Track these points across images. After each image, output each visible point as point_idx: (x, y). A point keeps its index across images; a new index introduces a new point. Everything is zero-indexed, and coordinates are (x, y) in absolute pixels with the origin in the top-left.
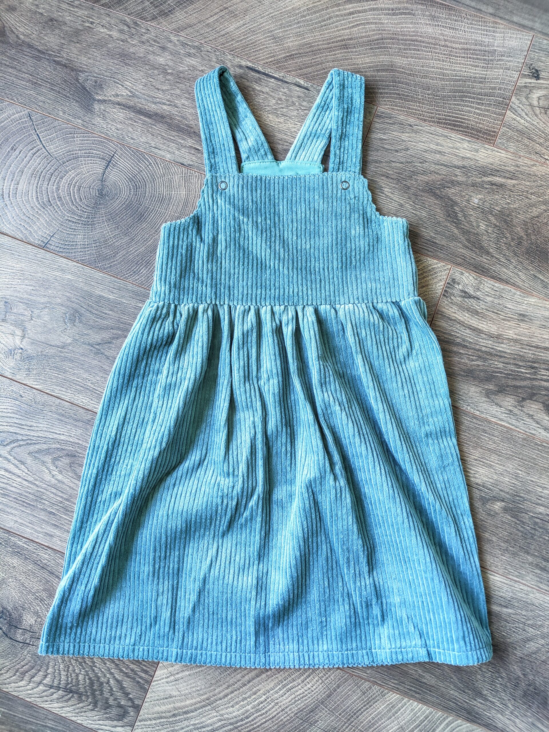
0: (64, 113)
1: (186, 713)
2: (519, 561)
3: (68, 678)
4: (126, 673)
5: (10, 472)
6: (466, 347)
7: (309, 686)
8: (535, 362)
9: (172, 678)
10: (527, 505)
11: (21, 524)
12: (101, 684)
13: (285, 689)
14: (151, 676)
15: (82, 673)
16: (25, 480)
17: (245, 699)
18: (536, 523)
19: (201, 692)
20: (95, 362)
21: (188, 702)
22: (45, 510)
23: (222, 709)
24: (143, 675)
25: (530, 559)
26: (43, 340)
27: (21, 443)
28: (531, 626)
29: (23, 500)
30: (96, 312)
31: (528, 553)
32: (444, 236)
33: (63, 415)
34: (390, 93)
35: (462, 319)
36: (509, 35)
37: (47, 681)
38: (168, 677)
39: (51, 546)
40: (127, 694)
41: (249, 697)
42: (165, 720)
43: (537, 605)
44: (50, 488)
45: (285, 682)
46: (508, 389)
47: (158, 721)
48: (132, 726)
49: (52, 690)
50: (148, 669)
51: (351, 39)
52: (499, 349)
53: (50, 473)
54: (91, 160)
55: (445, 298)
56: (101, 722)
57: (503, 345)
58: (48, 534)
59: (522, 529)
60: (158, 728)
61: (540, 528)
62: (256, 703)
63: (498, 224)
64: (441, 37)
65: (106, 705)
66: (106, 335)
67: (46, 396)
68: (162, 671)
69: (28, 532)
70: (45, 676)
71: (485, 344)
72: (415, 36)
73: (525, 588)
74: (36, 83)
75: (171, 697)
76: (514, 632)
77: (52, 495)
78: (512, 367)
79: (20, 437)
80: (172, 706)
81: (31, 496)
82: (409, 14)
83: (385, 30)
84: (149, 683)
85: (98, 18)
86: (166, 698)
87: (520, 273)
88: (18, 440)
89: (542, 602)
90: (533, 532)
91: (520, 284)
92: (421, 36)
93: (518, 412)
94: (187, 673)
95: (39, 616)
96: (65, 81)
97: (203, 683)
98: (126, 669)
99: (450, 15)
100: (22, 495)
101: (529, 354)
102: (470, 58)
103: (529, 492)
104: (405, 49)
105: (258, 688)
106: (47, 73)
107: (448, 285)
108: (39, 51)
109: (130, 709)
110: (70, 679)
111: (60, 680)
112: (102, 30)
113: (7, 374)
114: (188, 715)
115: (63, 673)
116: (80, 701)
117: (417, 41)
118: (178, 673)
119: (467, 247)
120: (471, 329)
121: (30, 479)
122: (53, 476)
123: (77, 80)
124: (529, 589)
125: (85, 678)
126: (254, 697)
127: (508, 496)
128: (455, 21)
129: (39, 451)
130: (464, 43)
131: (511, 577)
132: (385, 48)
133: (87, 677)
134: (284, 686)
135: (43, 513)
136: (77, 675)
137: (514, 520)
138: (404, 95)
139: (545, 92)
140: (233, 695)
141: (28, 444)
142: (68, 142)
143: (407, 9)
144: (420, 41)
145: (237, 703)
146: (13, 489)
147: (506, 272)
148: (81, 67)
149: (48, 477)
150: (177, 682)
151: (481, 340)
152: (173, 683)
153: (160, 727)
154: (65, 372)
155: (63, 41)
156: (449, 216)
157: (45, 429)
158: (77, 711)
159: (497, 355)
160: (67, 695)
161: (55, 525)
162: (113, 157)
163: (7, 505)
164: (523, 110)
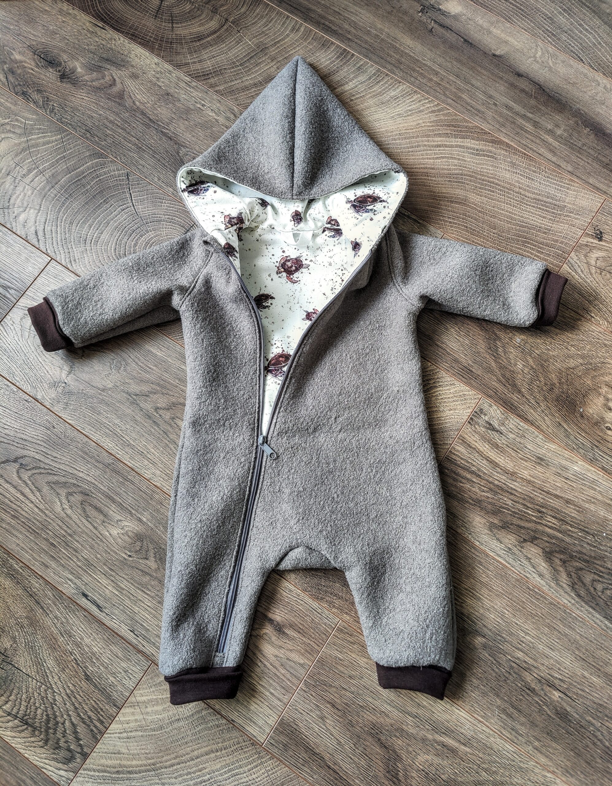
0: (159, 179)
1: (130, 772)
2: (487, 702)
3: (27, 709)
4: (83, 719)
5: (25, 496)
6: (479, 476)
7: (254, 776)
8: (543, 507)
9: (125, 735)
10: (506, 647)
11: (22, 549)
12: (57, 723)
13: (230, 774)
14: (105, 728)
15: (42, 708)
16: (37, 507)
17: (189, 773)
18: (512, 667)
19: (149, 756)
20: (128, 411)
21: (134, 763)
22: (47, 540)
23: (165, 778)
24: (98, 724)
25: (499, 702)
26: (87, 380)
27: (42, 471)
28: (486, 770)
29: (30, 525)
30: (141, 364)
31: (498, 696)
32: (481, 366)
33: (87, 454)
34: (459, 225)
35: (481, 449)
36: (582, 194)
37: (7, 707)
38: (121, 733)
39: (44, 576)
40: (78, 739)
41: (194, 773)
42: (108, 775)
43: (496, 750)
44: (57, 520)
45: (232, 767)
46: (512, 527)
47: (101, 774)
48: (76, 773)
49: (9, 717)
50: (104, 720)
51: (433, 169)
52: (511, 486)
53: (61, 505)
54: (172, 226)
55: (469, 425)
56: (47, 761)
57: (515, 483)
58: (44, 564)
59: (497, 670)
60: (99, 781)
61: (515, 673)
62: (199, 780)
63: (535, 367)
64: (517, 184)
65: (56, 746)
66: (145, 388)
67: (76, 432)
68: (117, 726)
69: (26, 557)
70: (7, 702)
71: (499, 478)
72: (493, 178)
73: (488, 730)
74: (140, 148)
75: (119, 753)
76: (467, 772)
77: (58, 528)
78: (521, 507)
79: (42, 465)
80: (118, 762)
81: (37, 523)
82: (492, 157)
83: (466, 167)
84: (102, 734)
85: (210, 102)
86: (115, 753)
87: (546, 418)
88: (40, 468)
89: (501, 749)
90: (507, 675)
91: (544, 427)
92: (498, 180)
93: (517, 552)
94: (141, 734)
95: (15, 642)
96: (167, 151)
97: (153, 747)
98: (84, 715)
99: (530, 165)
100: (30, 520)
101: (540, 497)
102: (540, 208)
103: (511, 634)
104: (480, 188)
105: (204, 766)
106: (153, 141)
107: (475, 414)
108: (150, 120)
109: (78, 755)
110: (28, 711)
111: (19, 709)
112: (210, 114)
113: (47, 404)
114: (131, 776)
115: (23, 703)
116: (33, 735)
117: (493, 183)
118: (131, 731)
119: (500, 381)
120: (488, 460)
121: (41, 507)
122: (63, 509)
123: (178, 153)
124: (491, 732)
125: (43, 713)
126: (199, 773)
127: (490, 633)
128: (534, 172)
129: (57, 483)
130: (537, 194)
131: (476, 716)
132: (462, 182)
133: (45, 713)
134: (230, 771)
135: (45, 542)
136: (36, 709)
137: (491, 659)
138: (471, 229)
139: (604, 254)
140: (179, 766)
141: (48, 473)
142: (155, 206)
143: (491, 152)
144: (497, 184)
145: (181, 776)
146: (23, 513)
147: (533, 414)
148: (184, 143)
149: (58, 509)
150: (129, 740)
151: (495, 473)
152: (125, 740)
153: (102, 781)
154: (99, 413)
155: (173, 116)
156: (490, 348)
157: (67, 463)
158: (27, 744)
159: (508, 492)
160: (21, 726)
161: (53, 557)
162: (192, 227)
163: (14, 527)
164: (579, 267)
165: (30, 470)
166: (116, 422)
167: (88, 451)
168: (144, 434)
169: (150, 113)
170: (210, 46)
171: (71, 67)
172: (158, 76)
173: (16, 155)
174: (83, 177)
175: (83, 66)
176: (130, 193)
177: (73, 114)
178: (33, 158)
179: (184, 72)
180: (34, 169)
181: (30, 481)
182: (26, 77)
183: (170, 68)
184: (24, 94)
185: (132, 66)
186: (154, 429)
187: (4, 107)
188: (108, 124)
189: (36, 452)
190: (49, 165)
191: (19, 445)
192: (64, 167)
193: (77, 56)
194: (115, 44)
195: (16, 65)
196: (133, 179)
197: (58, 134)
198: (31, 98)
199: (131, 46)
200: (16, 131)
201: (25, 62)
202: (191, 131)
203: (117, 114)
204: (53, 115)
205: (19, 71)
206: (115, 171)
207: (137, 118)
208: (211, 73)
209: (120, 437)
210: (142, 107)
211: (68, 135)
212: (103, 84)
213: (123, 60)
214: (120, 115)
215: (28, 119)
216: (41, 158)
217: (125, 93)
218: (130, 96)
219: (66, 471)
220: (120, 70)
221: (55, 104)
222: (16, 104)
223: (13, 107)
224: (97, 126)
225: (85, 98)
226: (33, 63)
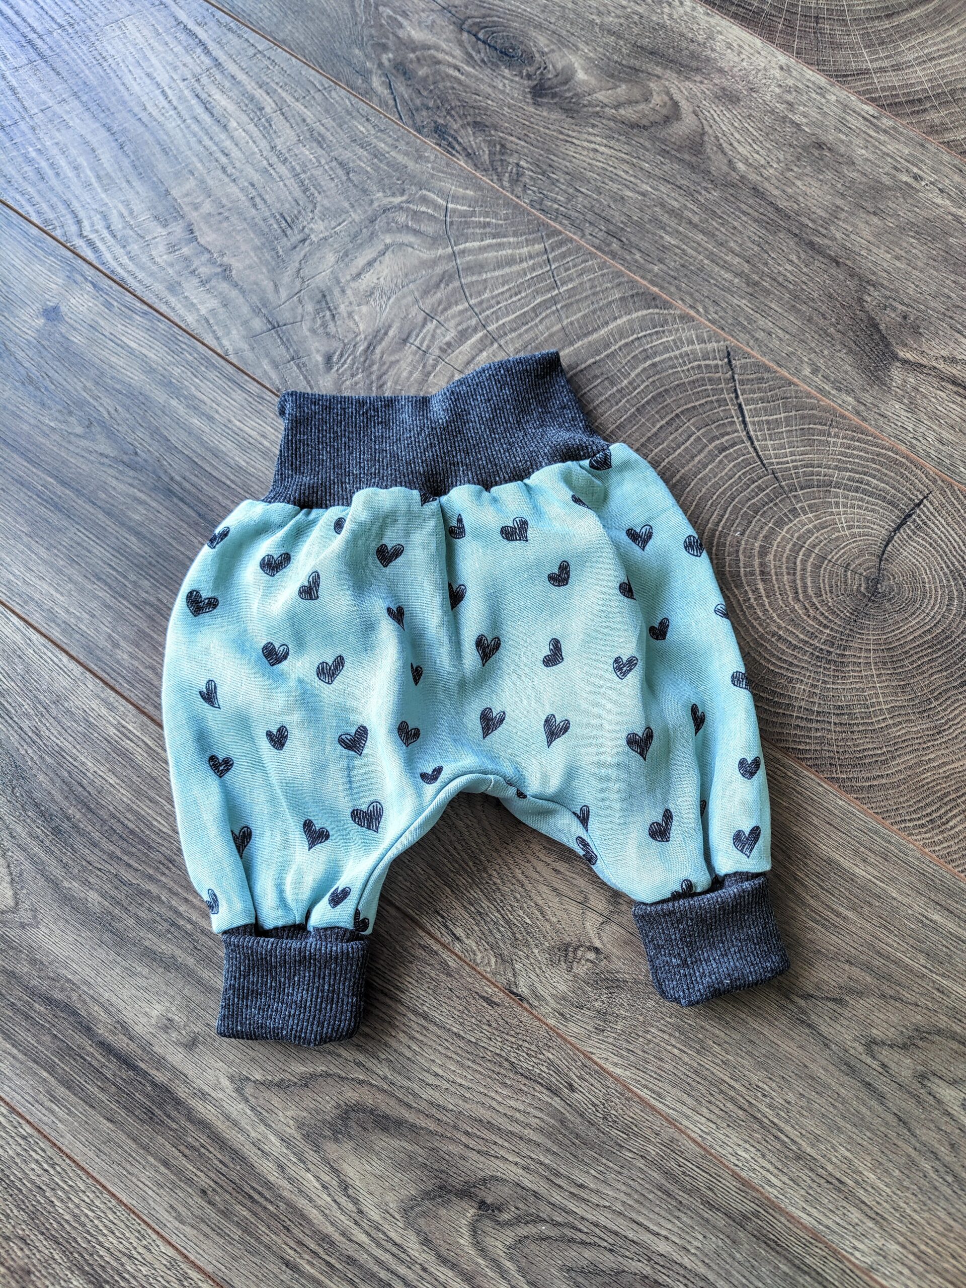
165: (508, 1224)
166: (754, 1079)
167: (678, 1171)
168: (841, 1122)
169: (776, 192)
170: (919, 30)
171: (559, 66)
172: (789, 98)
173: (425, 293)
174: (608, 356)
175: (591, 65)
176: (740, 406)
177: (571, 191)
178: (472, 302)
179: (858, 92)
180: (475, 330)
181: (511, 1259)
182: (441, 85)
183: (822, 80)
184: (440, 132)
185: (721, 71)
186: (870, 1109)
187: (388, 164)
188: (665, 218)
189: (524, 1168)
190: (514, 320)
191: (471, 1143)
192: (555, 329)
193: (572, 39)
194: (670, 16)
195: (412, 56)
196: (744, 367)
197: (534, 241)
198: (460, 144)
199: (713, 21)
200: (423, 228)
201: (437, 48)
202: (892, 242)
203: (690, 194)
204: (519, 190)
205: (422, 72)
206: (693, 343)
207: (743, 206)
208: (928, 98)
209: (770, 1130)
210: (753, 177)
211: (561, 243)
212: (644, 116)
213: (693, 56)
214: (696, 195)
215: (456, 199)
216: (493, 302)
217: (706, 138)
218: (720, 147)
219: (616, 1233)
220: (688, 79)
221: (522, 163)
222: (419, 157)
223: (411, 165)
224: (636, 223)
225: (602, 149)
226: (458, 52)
